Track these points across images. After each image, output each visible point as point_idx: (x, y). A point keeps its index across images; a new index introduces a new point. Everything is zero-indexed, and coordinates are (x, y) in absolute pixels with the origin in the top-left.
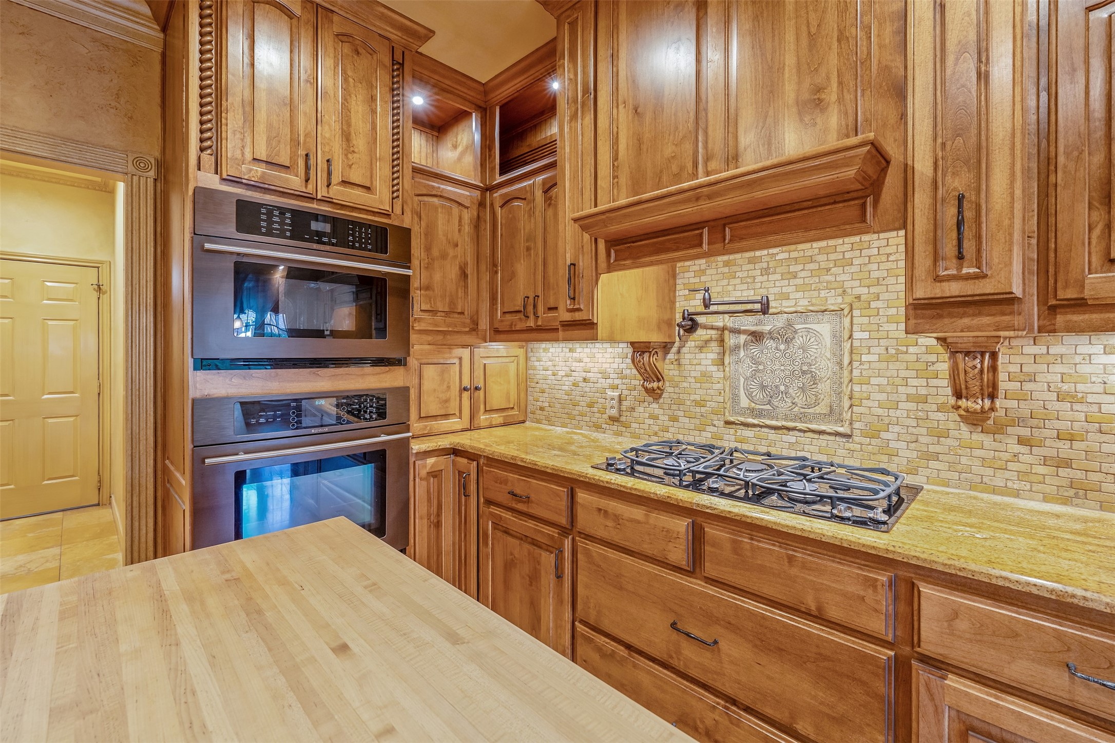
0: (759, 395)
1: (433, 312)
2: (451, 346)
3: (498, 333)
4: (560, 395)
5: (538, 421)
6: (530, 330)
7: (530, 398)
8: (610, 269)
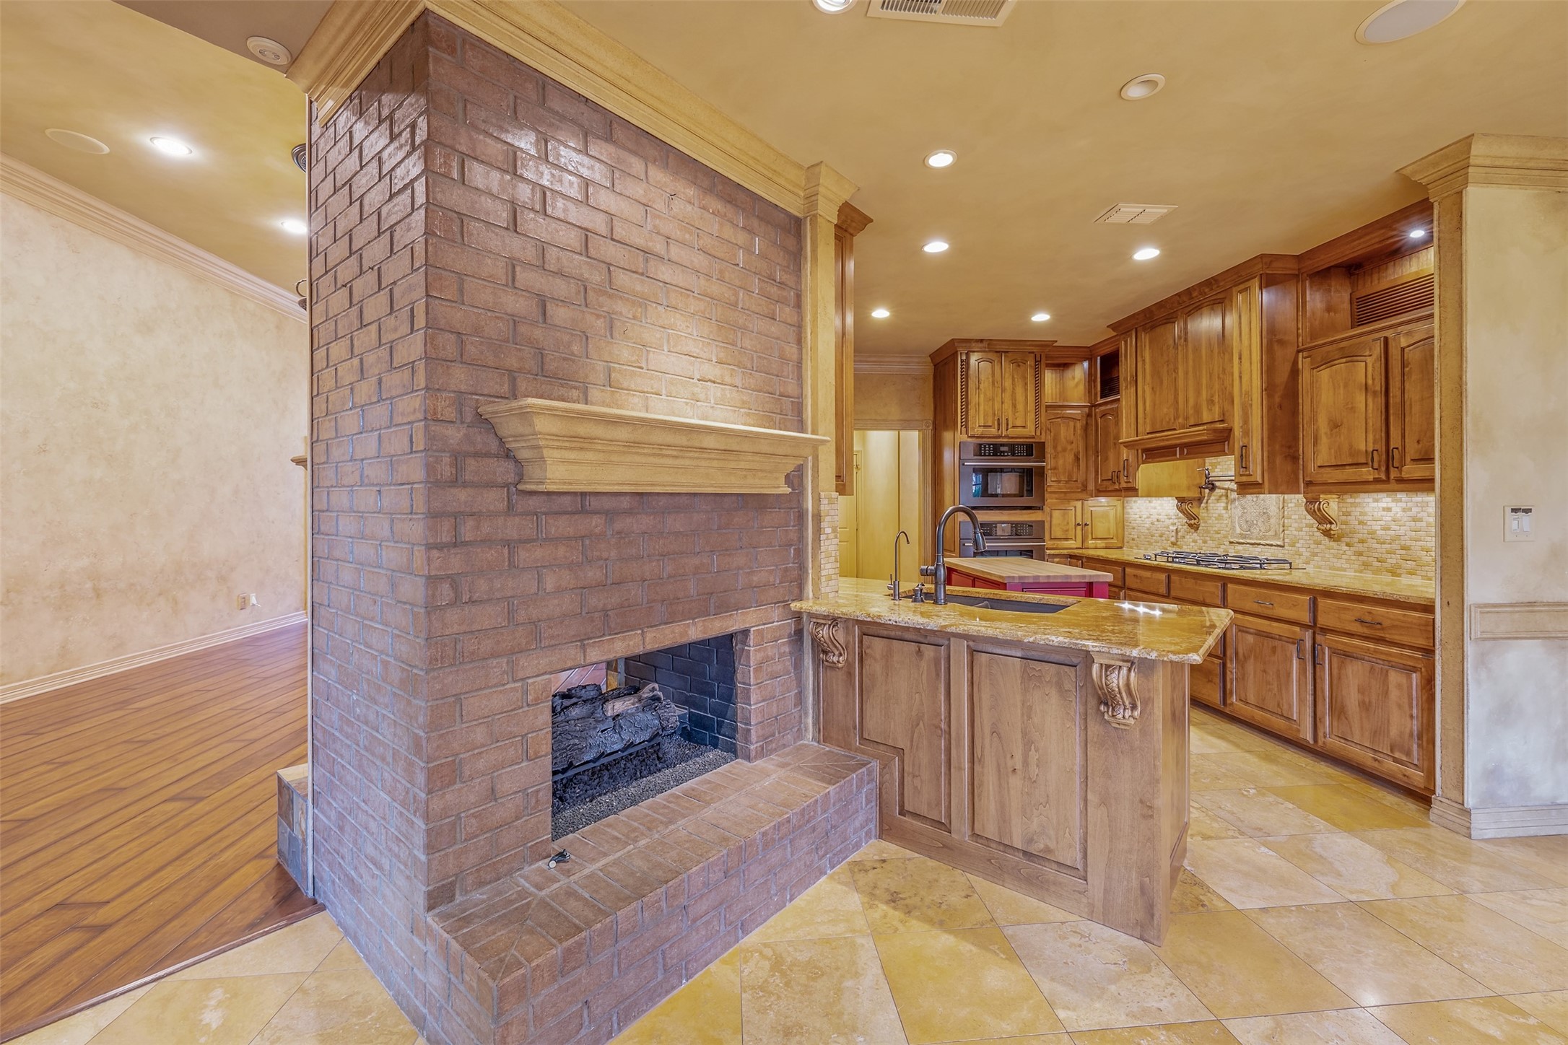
0: (1245, 526)
1: (1058, 481)
2: (1069, 500)
3: (1100, 492)
4: (1144, 530)
5: (1131, 548)
6: (1116, 490)
7: (1126, 533)
8: (1144, 462)
